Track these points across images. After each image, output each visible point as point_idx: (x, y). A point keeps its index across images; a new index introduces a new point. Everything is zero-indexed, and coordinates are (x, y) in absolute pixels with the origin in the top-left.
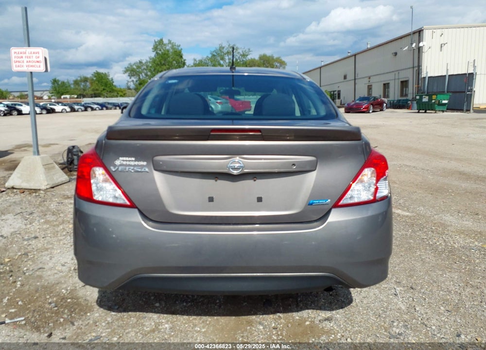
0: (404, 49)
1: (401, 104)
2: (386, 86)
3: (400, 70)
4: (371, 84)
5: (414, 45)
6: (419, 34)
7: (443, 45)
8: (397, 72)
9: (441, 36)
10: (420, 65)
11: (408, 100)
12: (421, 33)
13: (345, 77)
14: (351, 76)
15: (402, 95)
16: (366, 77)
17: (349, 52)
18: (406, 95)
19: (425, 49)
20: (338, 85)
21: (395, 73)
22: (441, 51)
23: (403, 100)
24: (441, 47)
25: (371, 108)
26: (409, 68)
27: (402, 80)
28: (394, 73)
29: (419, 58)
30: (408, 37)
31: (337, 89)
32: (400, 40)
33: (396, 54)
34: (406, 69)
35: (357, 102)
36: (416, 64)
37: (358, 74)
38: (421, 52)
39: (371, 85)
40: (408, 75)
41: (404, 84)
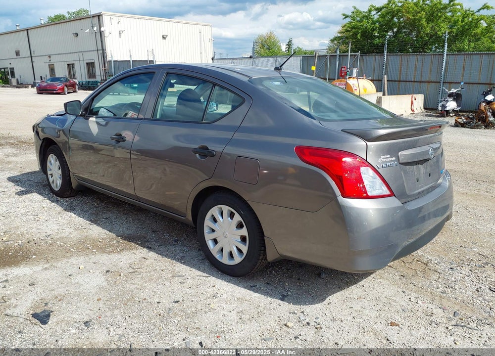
0: (86, 31)
1: (90, 85)
2: (71, 66)
3: (84, 52)
4: (52, 63)
5: (95, 29)
6: (99, 18)
7: (121, 32)
8: (81, 53)
9: (118, 23)
10: (104, 48)
11: (97, 82)
12: (101, 17)
13: (18, 53)
14: (25, 52)
15: (89, 77)
16: (46, 55)
17: (17, 26)
18: (94, 77)
19: (106, 34)
20: (9, 61)
21: (79, 54)
22: (120, 37)
23: (92, 81)
24: (120, 34)
25: (66, 89)
26: (93, 51)
27: (88, 62)
28: (77, 54)
29: (102, 42)
30: (87, 19)
31: (9, 66)
32: (79, 21)
33: (77, 35)
34: (90, 51)
35: (49, 82)
36: (100, 48)
37: (34, 52)
38: (103, 37)
39: (53, 65)
40: (94, 57)
41: (90, 65)
